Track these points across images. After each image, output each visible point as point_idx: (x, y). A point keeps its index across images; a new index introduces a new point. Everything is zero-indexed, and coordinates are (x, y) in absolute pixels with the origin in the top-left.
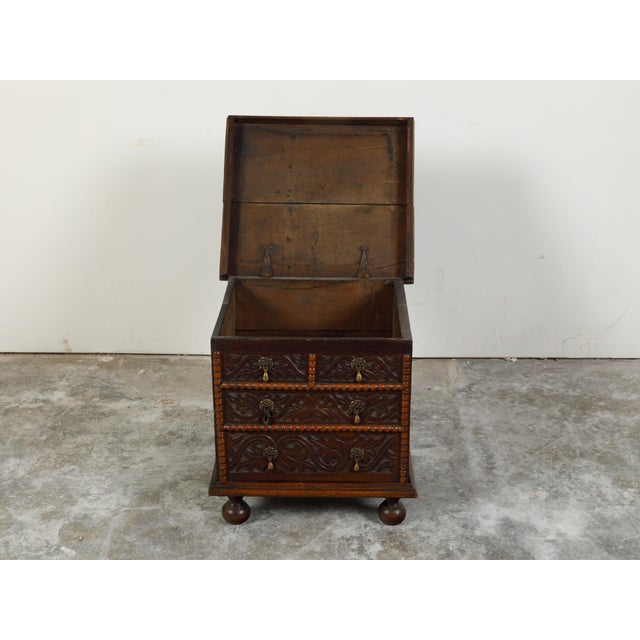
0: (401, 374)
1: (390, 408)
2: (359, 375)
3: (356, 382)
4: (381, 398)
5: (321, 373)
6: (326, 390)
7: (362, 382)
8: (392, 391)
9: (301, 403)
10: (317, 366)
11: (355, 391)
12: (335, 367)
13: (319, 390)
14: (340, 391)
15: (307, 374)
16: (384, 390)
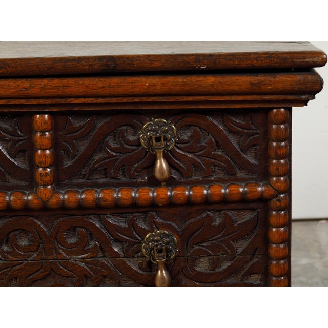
0: (265, 157)
1: (241, 247)
2: (162, 164)
3: (154, 182)
4: (218, 222)
5: (68, 163)
6: (81, 207)
7: (170, 182)
8: (244, 202)
9: (24, 242)
10: (55, 145)
11: (153, 205)
12: (99, 145)
13: (63, 208)
14: (117, 208)
15: (33, 166)
16: (225, 201)
